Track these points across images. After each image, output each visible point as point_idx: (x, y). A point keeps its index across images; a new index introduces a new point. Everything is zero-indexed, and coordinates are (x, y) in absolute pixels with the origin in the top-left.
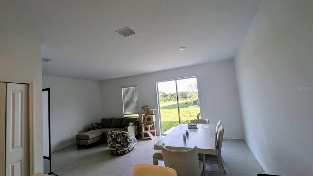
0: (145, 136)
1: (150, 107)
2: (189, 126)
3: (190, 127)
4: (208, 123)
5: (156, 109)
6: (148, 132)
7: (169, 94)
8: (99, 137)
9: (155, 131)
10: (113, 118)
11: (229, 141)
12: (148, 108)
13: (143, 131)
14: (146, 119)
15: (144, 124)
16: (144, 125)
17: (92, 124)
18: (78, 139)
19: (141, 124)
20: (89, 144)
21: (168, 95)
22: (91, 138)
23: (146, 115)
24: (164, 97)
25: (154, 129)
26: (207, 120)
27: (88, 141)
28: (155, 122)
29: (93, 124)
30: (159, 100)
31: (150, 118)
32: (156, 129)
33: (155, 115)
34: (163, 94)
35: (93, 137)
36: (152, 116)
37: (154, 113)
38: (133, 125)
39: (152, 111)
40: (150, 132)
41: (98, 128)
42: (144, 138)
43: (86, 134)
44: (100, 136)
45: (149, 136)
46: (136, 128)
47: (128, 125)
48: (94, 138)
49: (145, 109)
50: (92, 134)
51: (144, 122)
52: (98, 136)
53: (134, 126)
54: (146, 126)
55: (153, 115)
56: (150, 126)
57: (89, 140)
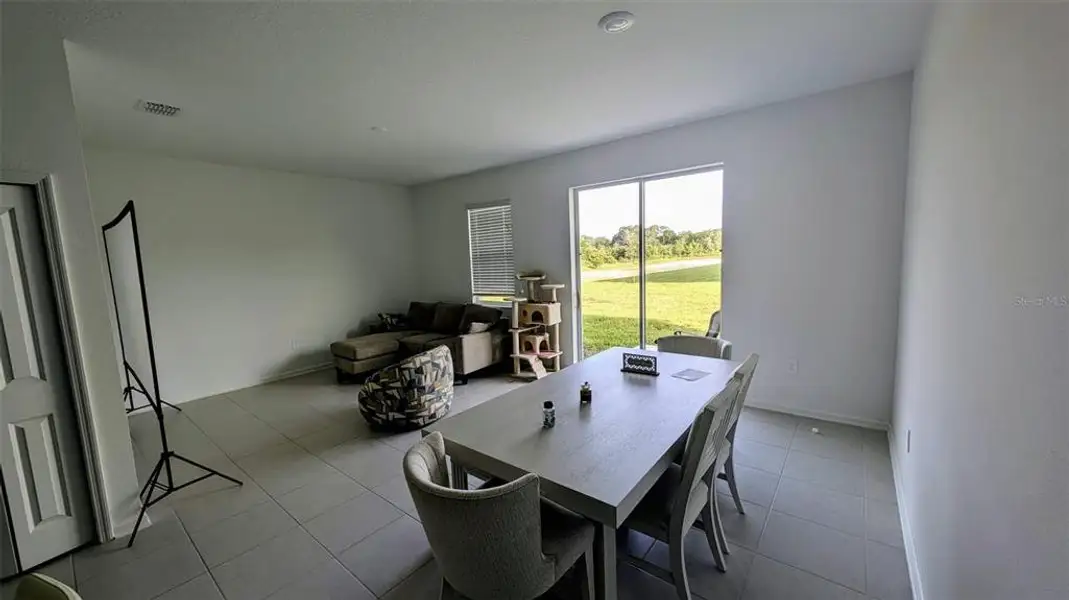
0: (522, 369)
1: (544, 277)
2: (625, 364)
3: (631, 367)
4: (724, 358)
5: (563, 286)
6: (532, 359)
7: (684, 234)
8: (387, 356)
9: (558, 354)
10: (441, 303)
11: (815, 430)
12: (538, 278)
13: (517, 354)
14: (530, 314)
15: (520, 331)
16: (520, 334)
17: (380, 315)
18: (336, 355)
19: (510, 330)
20: (356, 371)
21: (677, 238)
22: (363, 357)
23: (531, 301)
24: (667, 243)
25: (553, 350)
26: (725, 343)
27: (356, 363)
28: (557, 326)
29: (385, 316)
30: (578, 254)
31: (540, 314)
32: (560, 350)
33: (558, 305)
34: (662, 235)
35: (370, 355)
36: (546, 309)
37: (555, 299)
38: (486, 331)
39: (551, 290)
40: (540, 359)
41: (394, 328)
42: (519, 373)
43: (354, 343)
44: (391, 356)
45: (531, 370)
46: (498, 340)
47: (467, 331)
48: (373, 357)
49: (529, 282)
50: (370, 345)
51: (522, 324)
52: (386, 352)
53: (488, 334)
54: (530, 338)
55: (550, 306)
56: (539, 339)
57: (358, 360)
